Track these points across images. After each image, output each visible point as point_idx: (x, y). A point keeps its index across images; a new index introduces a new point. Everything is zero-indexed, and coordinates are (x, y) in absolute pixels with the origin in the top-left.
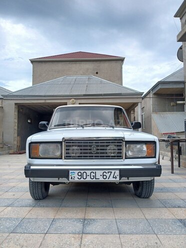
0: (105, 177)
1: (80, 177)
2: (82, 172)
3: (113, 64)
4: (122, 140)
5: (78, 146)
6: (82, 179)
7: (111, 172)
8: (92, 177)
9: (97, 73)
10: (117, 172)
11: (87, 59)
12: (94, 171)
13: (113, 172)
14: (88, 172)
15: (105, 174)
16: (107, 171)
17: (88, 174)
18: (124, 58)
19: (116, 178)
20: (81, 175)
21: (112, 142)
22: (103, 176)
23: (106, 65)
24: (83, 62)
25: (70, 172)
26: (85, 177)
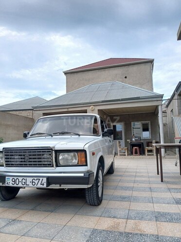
0: (34, 184)
1: (13, 183)
2: (15, 178)
3: (142, 66)
4: (51, 149)
5: (19, 155)
6: (15, 185)
7: (39, 179)
8: (23, 184)
9: (126, 77)
10: (45, 180)
12: (25, 178)
13: (41, 179)
14: (20, 179)
15: (34, 181)
16: (36, 178)
17: (20, 180)
18: (153, 60)
19: (43, 185)
20: (14, 181)
22: (33, 182)
24: (111, 69)
25: (6, 178)
26: (17, 183)
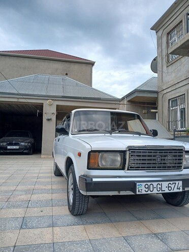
0: (170, 189)
1: (147, 190)
2: (149, 184)
6: (149, 192)
7: (175, 183)
8: (159, 189)
9: (67, 74)
10: (181, 183)
11: (52, 58)
12: (160, 183)
13: (177, 182)
14: (155, 184)
15: (170, 185)
16: (171, 182)
17: (155, 186)
18: (94, 63)
19: (179, 189)
20: (148, 188)
21: (169, 152)
22: (169, 187)
23: (76, 67)
24: (52, 61)
25: (138, 184)
26: (151, 190)
